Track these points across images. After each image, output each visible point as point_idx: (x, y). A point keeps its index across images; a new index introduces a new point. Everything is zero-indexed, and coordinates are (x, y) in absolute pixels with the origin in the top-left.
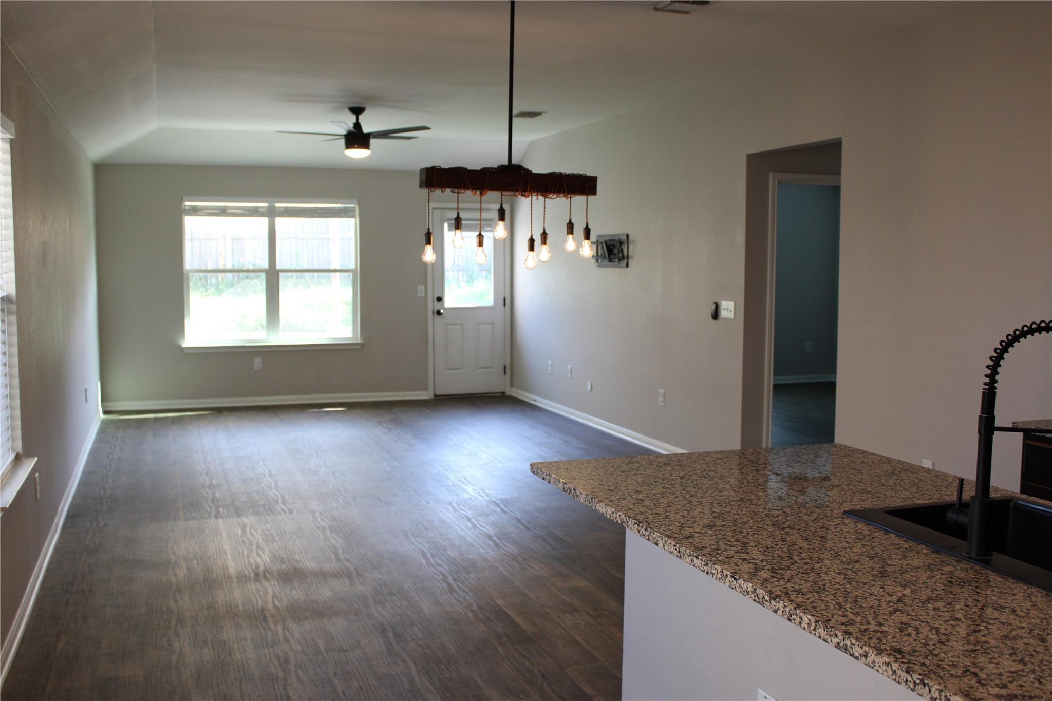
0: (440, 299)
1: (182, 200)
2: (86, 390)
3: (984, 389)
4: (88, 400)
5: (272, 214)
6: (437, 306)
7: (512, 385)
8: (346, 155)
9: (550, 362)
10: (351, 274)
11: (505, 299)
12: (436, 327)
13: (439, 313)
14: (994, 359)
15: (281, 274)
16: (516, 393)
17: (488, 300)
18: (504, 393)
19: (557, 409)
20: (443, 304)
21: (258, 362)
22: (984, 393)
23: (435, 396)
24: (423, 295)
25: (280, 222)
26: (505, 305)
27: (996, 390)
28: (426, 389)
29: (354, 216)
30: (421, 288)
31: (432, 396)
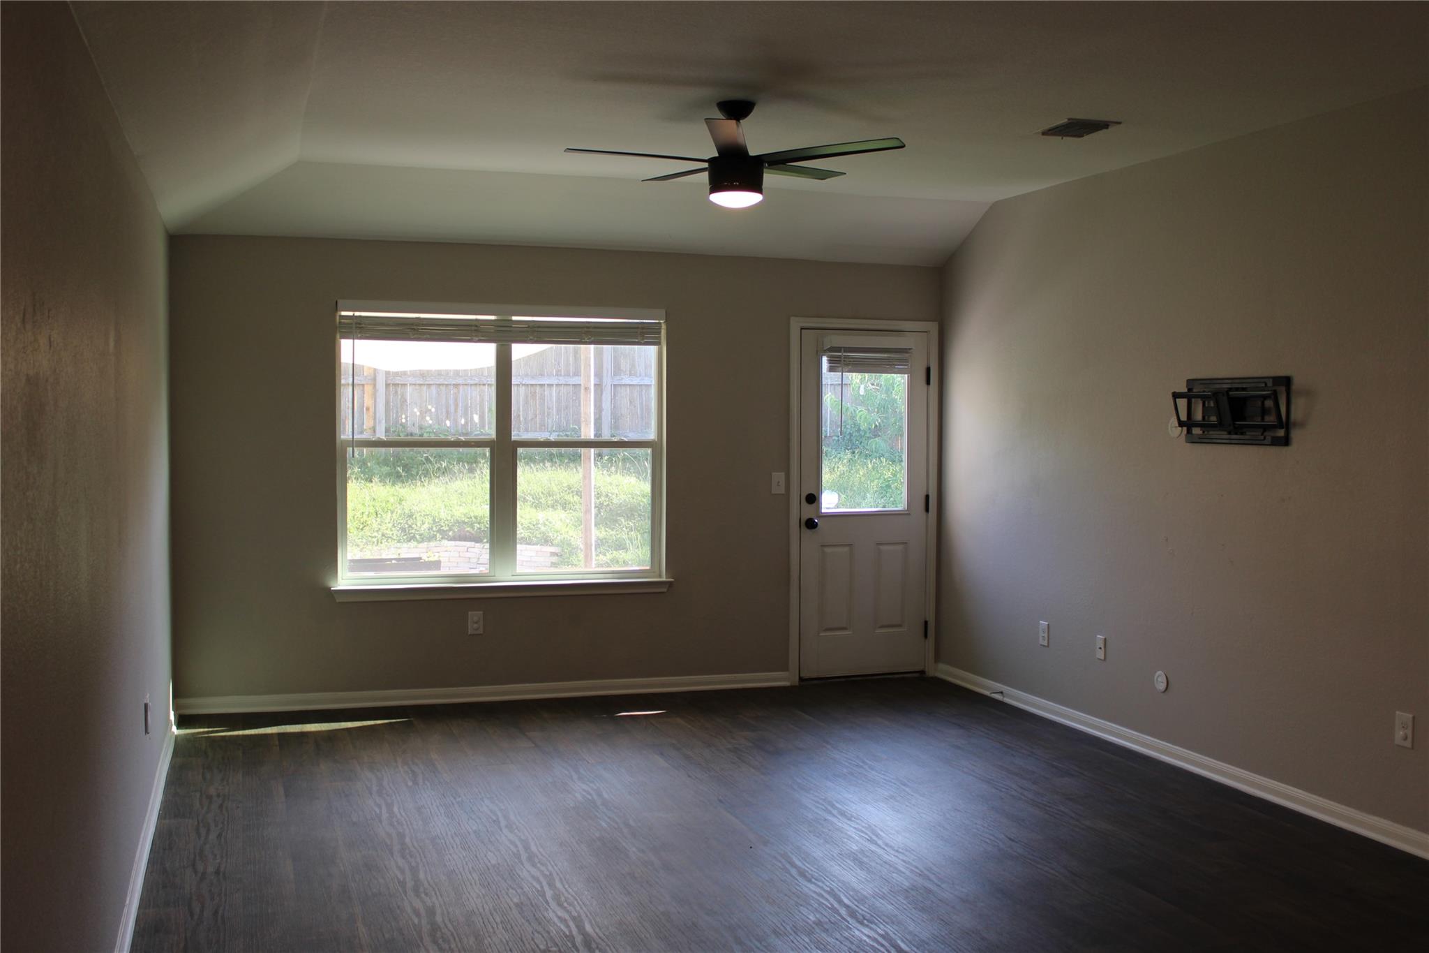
0: (813, 499)
1: (336, 309)
2: (146, 706)
4: (149, 730)
5: (504, 336)
6: (808, 512)
7: (938, 658)
8: (711, 202)
9: (1044, 623)
10: (649, 451)
11: (927, 497)
12: (805, 549)
13: (811, 524)
15: (520, 450)
16: (946, 672)
17: (898, 501)
18: (923, 672)
19: (1033, 705)
20: (819, 507)
21: (475, 620)
23: (801, 679)
24: (783, 491)
25: (520, 351)
26: (927, 510)
28: (785, 667)
29: (657, 343)
30: (778, 477)
31: (796, 681)
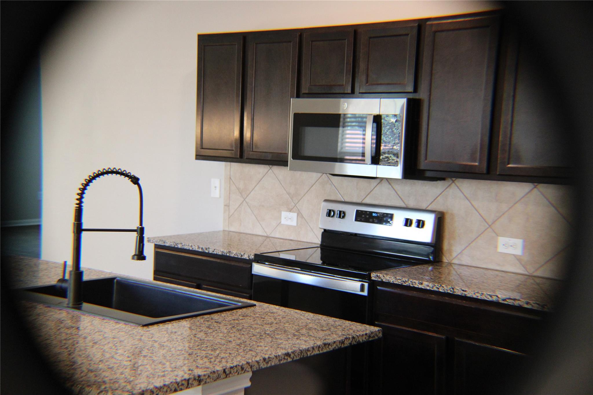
3: (76, 207)
14: (81, 189)
22: (76, 210)
27: (82, 208)
